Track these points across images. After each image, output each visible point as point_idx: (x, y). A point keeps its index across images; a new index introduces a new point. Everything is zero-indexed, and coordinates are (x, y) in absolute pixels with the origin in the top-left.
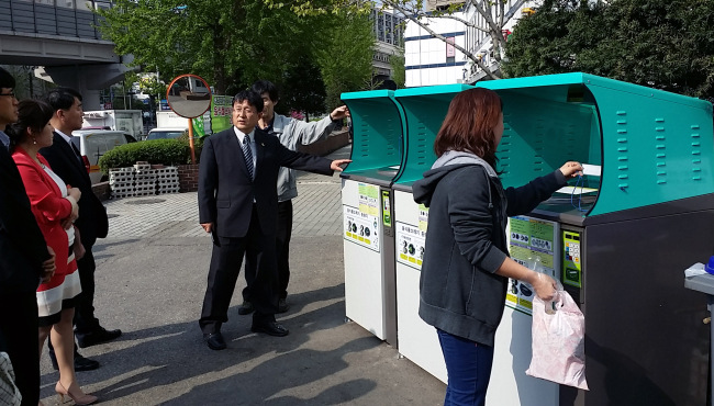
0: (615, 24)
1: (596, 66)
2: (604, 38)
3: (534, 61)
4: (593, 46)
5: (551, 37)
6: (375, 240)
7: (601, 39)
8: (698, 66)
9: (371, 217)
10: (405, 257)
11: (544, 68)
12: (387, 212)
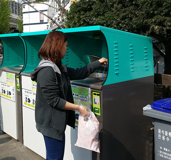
0: (112, 6)
1: (104, 23)
2: (107, 12)
3: (79, 21)
4: (103, 15)
5: (86, 11)
6: (13, 97)
7: (106, 12)
8: (146, 23)
9: (11, 87)
10: (26, 104)
11: (83, 24)
12: (18, 85)
